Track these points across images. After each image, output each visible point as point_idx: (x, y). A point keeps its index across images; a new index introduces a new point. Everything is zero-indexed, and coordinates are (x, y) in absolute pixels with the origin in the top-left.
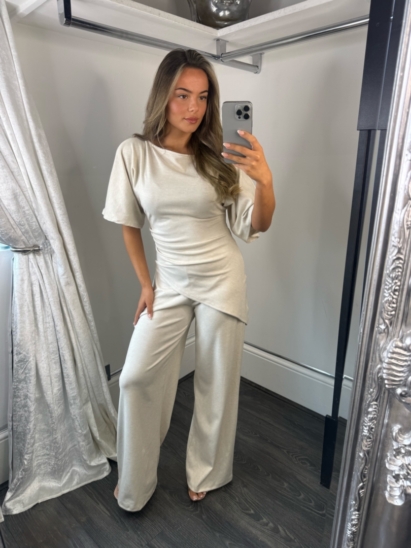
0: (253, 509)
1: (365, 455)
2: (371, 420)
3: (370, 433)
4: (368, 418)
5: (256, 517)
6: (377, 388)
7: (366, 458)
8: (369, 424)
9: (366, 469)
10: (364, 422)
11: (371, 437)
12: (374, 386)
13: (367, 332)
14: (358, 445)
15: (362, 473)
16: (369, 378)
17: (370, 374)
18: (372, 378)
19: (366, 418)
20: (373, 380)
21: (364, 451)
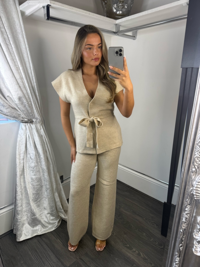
0: (128, 244)
1: (183, 231)
2: (187, 214)
3: (186, 221)
4: (185, 213)
5: (130, 248)
6: (190, 199)
7: (184, 232)
8: (186, 216)
9: (184, 237)
10: (183, 215)
11: (187, 222)
12: (188, 198)
13: (186, 172)
14: (180, 226)
15: (181, 239)
16: (186, 194)
17: (187, 192)
18: (188, 194)
19: (184, 213)
20: (188, 195)
21: (183, 229)
